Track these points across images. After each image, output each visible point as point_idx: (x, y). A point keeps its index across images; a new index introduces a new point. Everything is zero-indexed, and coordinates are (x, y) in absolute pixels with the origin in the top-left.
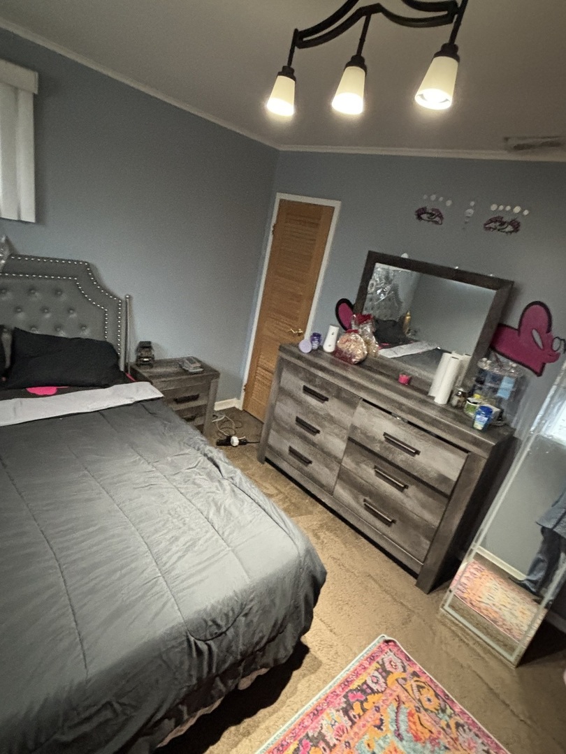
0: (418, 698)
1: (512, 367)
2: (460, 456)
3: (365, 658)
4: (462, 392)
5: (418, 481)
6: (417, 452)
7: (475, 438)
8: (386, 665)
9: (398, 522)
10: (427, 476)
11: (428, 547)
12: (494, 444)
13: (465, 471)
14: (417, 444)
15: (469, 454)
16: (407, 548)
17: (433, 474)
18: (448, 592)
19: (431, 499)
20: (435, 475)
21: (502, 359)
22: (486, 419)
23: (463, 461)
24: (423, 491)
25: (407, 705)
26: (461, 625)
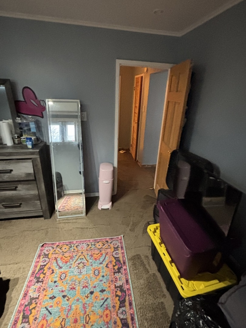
0: (61, 251)
1: (30, 118)
2: (29, 162)
3: (37, 258)
4: (17, 136)
5: (20, 181)
6: (11, 171)
7: (30, 152)
8: (46, 253)
9: (23, 203)
10: (21, 177)
11: (39, 203)
12: (38, 151)
13: (34, 167)
14: (9, 167)
15: (32, 159)
16: (32, 210)
17: (23, 175)
18: (56, 212)
19: (30, 185)
20: (25, 175)
21: (24, 116)
22: (31, 142)
23: (31, 163)
24: (24, 184)
25: (59, 257)
26: (66, 219)
